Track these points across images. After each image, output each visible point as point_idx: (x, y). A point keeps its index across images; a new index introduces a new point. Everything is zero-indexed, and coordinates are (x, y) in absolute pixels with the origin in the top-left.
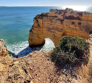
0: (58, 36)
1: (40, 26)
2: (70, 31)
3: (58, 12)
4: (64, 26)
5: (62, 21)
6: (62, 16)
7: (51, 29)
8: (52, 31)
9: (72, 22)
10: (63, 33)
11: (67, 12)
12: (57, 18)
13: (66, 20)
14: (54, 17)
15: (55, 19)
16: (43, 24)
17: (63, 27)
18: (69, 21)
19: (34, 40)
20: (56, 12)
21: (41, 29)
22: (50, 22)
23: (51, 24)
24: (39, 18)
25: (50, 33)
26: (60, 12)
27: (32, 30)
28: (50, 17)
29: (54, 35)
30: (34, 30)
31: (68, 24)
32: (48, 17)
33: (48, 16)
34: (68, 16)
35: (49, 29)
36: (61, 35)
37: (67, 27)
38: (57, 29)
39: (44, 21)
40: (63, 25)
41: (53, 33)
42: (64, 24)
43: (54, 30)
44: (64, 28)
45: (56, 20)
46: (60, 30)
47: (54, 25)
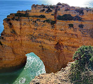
0: (48, 48)
2: (67, 38)
3: (46, 9)
4: (57, 31)
5: (53, 23)
6: (52, 15)
7: (36, 37)
9: (69, 25)
10: (56, 43)
12: (45, 19)
13: (60, 21)
14: (39, 17)
15: (41, 20)
16: (21, 28)
17: (56, 33)
18: (64, 22)
19: (7, 60)
20: (43, 9)
21: (19, 39)
22: (33, 26)
23: (36, 29)
24: (13, 19)
25: (35, 43)
26: (49, 9)
28: (33, 17)
29: (42, 46)
31: (63, 28)
32: (30, 18)
33: (30, 16)
34: (62, 15)
35: (32, 38)
36: (53, 46)
37: (63, 32)
39: (22, 23)
40: (56, 29)
41: (40, 44)
42: (58, 28)
43: (41, 39)
44: (58, 34)
45: (44, 22)
46: (51, 37)
47: (41, 30)
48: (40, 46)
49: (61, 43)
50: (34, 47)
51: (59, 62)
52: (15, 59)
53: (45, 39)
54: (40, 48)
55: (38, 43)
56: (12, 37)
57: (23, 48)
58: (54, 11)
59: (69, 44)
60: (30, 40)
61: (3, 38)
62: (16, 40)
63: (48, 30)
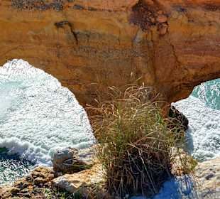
0: (102, 30)
29: (70, 25)
36: (124, 16)
41: (57, 16)
48: (58, 25)
50: (30, 32)
51: (156, 79)
54: (63, 34)
55: (47, 13)
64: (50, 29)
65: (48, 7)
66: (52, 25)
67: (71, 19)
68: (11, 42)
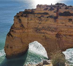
1: (23, 27)
3: (49, 8)
4: (59, 24)
6: (54, 12)
7: (40, 29)
8: (42, 31)
9: (69, 19)
10: (57, 33)
11: (60, 8)
12: (48, 15)
14: (43, 14)
15: (45, 16)
17: (57, 26)
19: (16, 48)
20: (46, 8)
21: (26, 31)
22: (37, 21)
23: (40, 23)
25: (39, 34)
26: (52, 7)
27: (12, 33)
28: (38, 14)
29: (45, 36)
30: (15, 32)
33: (35, 14)
34: (62, 12)
35: (37, 30)
36: (54, 36)
38: (49, 28)
39: (29, 19)
43: (44, 31)
44: (59, 27)
46: (53, 29)
47: (44, 24)
49: (60, 33)
50: (38, 37)
52: (23, 47)
53: (47, 30)
54: (44, 37)
56: (21, 30)
57: (29, 38)
58: (56, 9)
59: (67, 34)
60: (35, 32)
61: (13, 31)
62: (24, 32)
63: (50, 24)
64: (42, 37)
65: (42, 33)
66: (42, 36)
67: (45, 35)
68: (35, 38)
